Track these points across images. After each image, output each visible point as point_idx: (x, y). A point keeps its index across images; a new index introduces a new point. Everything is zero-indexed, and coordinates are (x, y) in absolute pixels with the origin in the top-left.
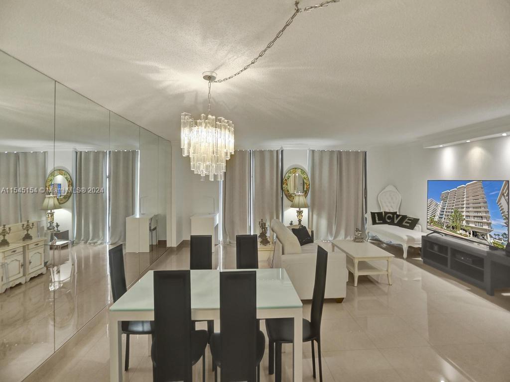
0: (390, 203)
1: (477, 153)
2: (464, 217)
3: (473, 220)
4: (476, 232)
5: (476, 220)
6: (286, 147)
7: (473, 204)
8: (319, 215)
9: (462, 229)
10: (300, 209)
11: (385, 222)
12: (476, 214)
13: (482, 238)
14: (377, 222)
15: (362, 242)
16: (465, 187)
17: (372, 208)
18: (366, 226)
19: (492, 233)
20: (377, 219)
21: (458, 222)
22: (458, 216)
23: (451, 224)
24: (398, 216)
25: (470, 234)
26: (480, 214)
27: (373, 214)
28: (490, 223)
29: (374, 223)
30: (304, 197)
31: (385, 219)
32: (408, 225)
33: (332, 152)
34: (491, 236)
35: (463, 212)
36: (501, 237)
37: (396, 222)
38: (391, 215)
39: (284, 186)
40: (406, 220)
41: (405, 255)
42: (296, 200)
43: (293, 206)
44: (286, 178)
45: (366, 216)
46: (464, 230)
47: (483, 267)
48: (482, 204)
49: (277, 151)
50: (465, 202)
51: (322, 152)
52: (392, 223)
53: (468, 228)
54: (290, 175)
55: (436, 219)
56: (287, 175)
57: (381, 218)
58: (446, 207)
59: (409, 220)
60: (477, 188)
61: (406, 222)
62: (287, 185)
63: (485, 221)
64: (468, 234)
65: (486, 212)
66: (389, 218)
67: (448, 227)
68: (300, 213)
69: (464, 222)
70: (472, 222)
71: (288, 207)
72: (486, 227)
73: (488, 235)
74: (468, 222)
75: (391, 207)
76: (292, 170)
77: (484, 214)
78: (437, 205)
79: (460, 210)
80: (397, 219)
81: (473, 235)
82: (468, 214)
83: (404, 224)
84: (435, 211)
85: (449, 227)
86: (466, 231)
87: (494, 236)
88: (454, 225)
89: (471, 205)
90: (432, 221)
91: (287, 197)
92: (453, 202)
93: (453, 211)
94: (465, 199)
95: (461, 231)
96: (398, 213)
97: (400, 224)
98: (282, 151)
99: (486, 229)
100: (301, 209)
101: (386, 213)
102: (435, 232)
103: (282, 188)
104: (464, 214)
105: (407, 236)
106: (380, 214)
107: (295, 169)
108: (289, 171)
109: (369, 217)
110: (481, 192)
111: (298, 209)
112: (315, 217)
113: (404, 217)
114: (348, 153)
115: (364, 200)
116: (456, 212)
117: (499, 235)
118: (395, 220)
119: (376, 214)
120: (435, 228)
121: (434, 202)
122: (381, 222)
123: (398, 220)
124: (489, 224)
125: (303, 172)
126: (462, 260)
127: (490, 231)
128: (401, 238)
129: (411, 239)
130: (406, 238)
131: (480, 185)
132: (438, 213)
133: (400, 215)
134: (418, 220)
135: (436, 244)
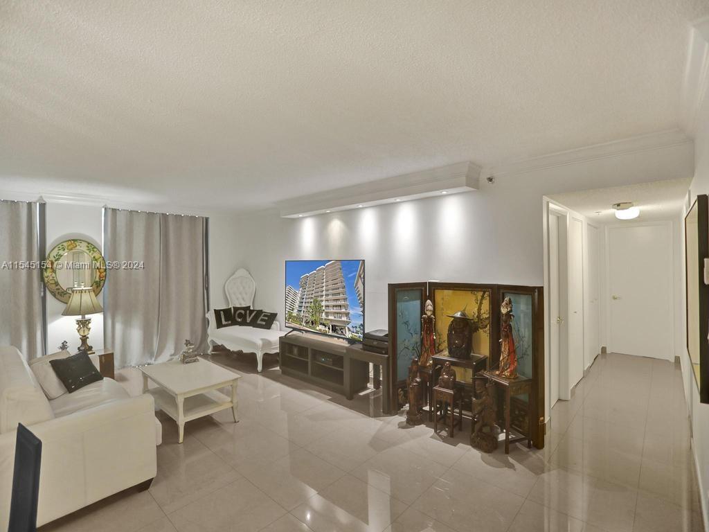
0: (240, 293)
1: (336, 227)
2: (324, 308)
3: (331, 310)
4: (335, 326)
5: (336, 310)
6: (55, 198)
7: (333, 289)
8: (127, 323)
9: (321, 324)
10: (83, 317)
11: (234, 323)
12: (335, 303)
13: (340, 332)
14: (224, 322)
15: (195, 361)
16: (324, 269)
17: (217, 303)
18: (209, 331)
19: (350, 326)
20: (223, 320)
21: (318, 314)
22: (317, 309)
23: (310, 318)
24: (251, 312)
25: (329, 328)
26: (339, 303)
27: (217, 312)
28: (349, 313)
29: (219, 325)
30: (92, 294)
31: (235, 317)
32: (264, 323)
33: (150, 215)
34: (349, 330)
35: (322, 301)
36: (358, 329)
37: (248, 320)
38: (243, 312)
39: (45, 274)
40: (262, 317)
41: (260, 368)
42: (75, 300)
43: (68, 312)
44: (52, 258)
45: (207, 316)
46: (324, 325)
47: (342, 367)
48: (341, 289)
49: (30, 204)
50: (324, 288)
51: (132, 213)
52: (244, 323)
53: (328, 322)
54: (61, 252)
55: (295, 313)
56: (55, 253)
57: (229, 317)
58: (305, 297)
59: (265, 316)
60: (336, 270)
61: (262, 320)
62: (54, 271)
63: (343, 310)
64: (327, 329)
65: (345, 299)
66: (240, 315)
67: (307, 323)
68: (84, 324)
69: (323, 314)
70: (331, 313)
71: (56, 315)
72: (344, 319)
73: (347, 328)
74: (327, 314)
75: (243, 299)
76: (65, 244)
77: (342, 303)
78: (295, 294)
79: (319, 299)
80: (250, 316)
81: (332, 330)
82: (328, 303)
83: (259, 322)
84: (293, 301)
85: (309, 322)
86: (325, 326)
87: (352, 329)
88: (314, 319)
89: (330, 292)
90: (290, 316)
91: (54, 296)
92: (312, 289)
93: (312, 300)
94: (324, 284)
95: (321, 327)
96: (252, 308)
97: (254, 324)
98: (43, 206)
99: (344, 321)
100: (87, 317)
101: (236, 309)
102: (295, 329)
103: (42, 279)
104: (323, 303)
105: (262, 339)
106: (227, 312)
107: (73, 241)
108: (60, 245)
109: (211, 316)
110: (340, 274)
111: (79, 317)
112: (119, 327)
113: (260, 312)
114: (178, 218)
115: (205, 291)
116: (316, 301)
117: (356, 327)
118: (248, 317)
119: (222, 313)
120: (294, 325)
121: (293, 290)
122: (230, 322)
123: (251, 318)
124: (347, 314)
125: (92, 247)
126: (323, 362)
127: (348, 323)
128: (254, 344)
129: (267, 343)
130: (260, 343)
131: (339, 265)
132: (297, 304)
133: (253, 311)
134: (276, 315)
135: (296, 346)
